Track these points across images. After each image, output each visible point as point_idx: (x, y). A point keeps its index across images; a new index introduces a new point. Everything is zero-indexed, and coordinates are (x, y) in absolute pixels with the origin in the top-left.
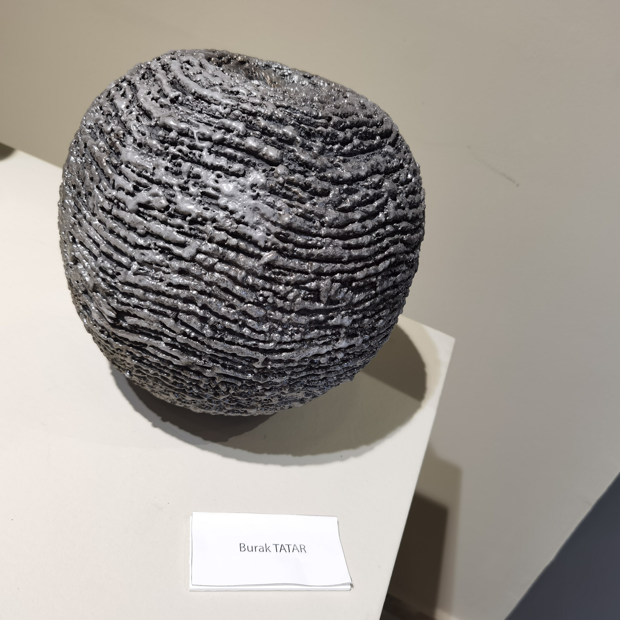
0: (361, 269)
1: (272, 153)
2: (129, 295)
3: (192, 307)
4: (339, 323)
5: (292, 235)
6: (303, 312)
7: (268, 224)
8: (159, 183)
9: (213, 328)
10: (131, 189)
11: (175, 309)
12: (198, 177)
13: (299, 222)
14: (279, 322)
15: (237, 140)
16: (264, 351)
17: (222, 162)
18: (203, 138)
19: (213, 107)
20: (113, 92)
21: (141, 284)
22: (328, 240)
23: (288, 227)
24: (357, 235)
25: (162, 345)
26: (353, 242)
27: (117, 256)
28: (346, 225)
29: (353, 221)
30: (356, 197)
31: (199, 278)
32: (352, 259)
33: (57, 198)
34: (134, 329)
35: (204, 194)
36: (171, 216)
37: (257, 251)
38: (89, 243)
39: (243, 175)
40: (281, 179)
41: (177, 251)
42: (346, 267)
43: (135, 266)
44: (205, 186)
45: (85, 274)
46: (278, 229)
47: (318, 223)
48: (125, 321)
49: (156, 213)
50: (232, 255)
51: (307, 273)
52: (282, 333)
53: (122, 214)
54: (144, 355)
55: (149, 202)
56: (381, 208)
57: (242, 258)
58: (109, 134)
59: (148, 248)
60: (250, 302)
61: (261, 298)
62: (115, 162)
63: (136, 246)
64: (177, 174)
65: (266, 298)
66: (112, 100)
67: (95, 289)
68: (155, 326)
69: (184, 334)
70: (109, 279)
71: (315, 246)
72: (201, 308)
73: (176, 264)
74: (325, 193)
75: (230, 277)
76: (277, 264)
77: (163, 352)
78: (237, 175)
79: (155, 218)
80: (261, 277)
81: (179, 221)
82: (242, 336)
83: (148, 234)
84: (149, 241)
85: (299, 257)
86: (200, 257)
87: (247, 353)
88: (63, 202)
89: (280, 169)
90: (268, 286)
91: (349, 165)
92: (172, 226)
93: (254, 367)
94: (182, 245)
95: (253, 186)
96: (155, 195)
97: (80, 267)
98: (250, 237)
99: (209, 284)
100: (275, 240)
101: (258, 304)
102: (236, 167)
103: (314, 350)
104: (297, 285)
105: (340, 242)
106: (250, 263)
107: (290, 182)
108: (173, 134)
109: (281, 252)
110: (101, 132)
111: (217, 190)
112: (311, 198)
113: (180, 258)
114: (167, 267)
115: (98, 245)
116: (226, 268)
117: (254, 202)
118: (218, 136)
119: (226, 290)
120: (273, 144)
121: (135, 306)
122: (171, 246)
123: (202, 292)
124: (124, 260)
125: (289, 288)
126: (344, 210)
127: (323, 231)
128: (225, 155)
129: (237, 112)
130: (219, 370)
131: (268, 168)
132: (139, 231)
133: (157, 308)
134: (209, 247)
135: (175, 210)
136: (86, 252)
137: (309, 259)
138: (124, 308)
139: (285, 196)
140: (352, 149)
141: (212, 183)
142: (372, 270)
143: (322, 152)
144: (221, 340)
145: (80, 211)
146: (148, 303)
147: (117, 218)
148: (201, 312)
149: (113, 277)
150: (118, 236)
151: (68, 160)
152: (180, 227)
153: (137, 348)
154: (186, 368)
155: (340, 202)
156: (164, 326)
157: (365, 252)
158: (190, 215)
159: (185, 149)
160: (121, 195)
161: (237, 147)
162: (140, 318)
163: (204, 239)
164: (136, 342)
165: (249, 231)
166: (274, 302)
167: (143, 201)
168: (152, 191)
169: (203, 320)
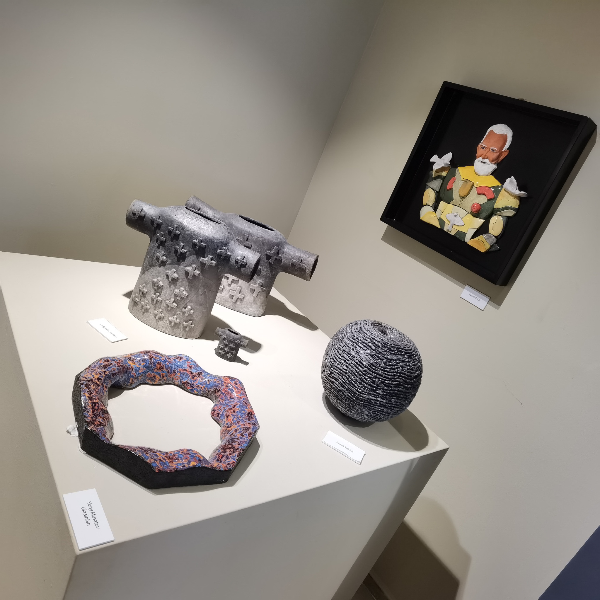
0: (387, 381)
1: (374, 348)
2: (334, 369)
3: (346, 375)
4: (379, 392)
5: (372, 366)
6: (370, 385)
7: (367, 362)
8: (348, 347)
9: (349, 381)
10: (343, 346)
11: (343, 375)
12: (356, 348)
13: (374, 364)
14: (364, 385)
15: (367, 343)
16: (359, 392)
17: (363, 346)
18: (361, 340)
19: (366, 335)
20: (348, 325)
21: (338, 367)
22: (380, 370)
23: (371, 364)
24: (388, 372)
25: (337, 383)
26: (386, 373)
27: (335, 359)
28: (386, 369)
29: (388, 368)
30: (390, 363)
31: (350, 369)
32: (385, 377)
33: (328, 345)
34: (333, 377)
35: (357, 352)
36: (349, 354)
37: (363, 367)
38: (330, 355)
39: (366, 350)
40: (373, 354)
41: (347, 362)
42: (383, 378)
43: (338, 363)
44: (357, 350)
45: (327, 362)
46: (369, 364)
47: (379, 366)
48: (331, 375)
49: (346, 352)
50: (358, 366)
51: (373, 376)
52: (364, 389)
53: (339, 351)
54: (333, 385)
55: (345, 350)
56: (397, 368)
57: (360, 367)
58: (343, 334)
59: (342, 359)
60: (358, 378)
61: (361, 378)
62: (342, 340)
63: (340, 358)
64: (353, 346)
65: (362, 378)
66: (347, 327)
67: (328, 366)
68: (337, 377)
69: (343, 381)
70: (332, 364)
71: (376, 370)
72: (348, 376)
73: (346, 364)
74: (382, 360)
75: (356, 370)
76: (367, 371)
77: (337, 385)
78: (364, 350)
79: (345, 353)
80: (363, 373)
81: (349, 355)
82: (355, 386)
83: (343, 356)
84: (343, 358)
85: (372, 371)
86: (351, 364)
87: (355, 391)
88: (329, 345)
89: (374, 352)
90: (363, 375)
91: (391, 356)
92: (348, 356)
93: (356, 396)
94: (348, 361)
95: (367, 353)
96: (347, 349)
97: (327, 360)
98: (363, 363)
99: (351, 371)
100: (368, 366)
101: (360, 379)
102: (365, 348)
103: (371, 397)
104: (370, 378)
105: (383, 372)
106: (361, 369)
107: (375, 355)
108: (355, 338)
109: (368, 369)
110: (342, 333)
111: (359, 352)
112: (379, 360)
113: (347, 363)
114: (344, 364)
115: (332, 356)
116: (356, 368)
117: (366, 356)
118: (363, 341)
119: (354, 373)
120: (375, 346)
121: (335, 372)
122: (346, 360)
123: (349, 372)
124: (336, 361)
125: (368, 378)
126: (387, 365)
127: (380, 368)
128: (364, 345)
129: (370, 337)
130: (348, 394)
131: (372, 350)
132: (341, 355)
133: (339, 373)
134: (353, 362)
135: (350, 353)
136: (329, 357)
137: (374, 373)
138: (332, 372)
139: (373, 357)
140: (394, 353)
141: (359, 350)
142: (391, 382)
143: (386, 351)
144: (350, 385)
145: (331, 348)
146: (338, 372)
147: (338, 352)
148: (348, 377)
149: (333, 364)
150: (337, 355)
151: (333, 337)
152: (349, 357)
153: (331, 383)
154: (340, 391)
155: (386, 363)
156: (339, 378)
157: (389, 377)
158: (352, 355)
159: (356, 341)
160: (341, 347)
161: (367, 344)
162: (335, 375)
163: (353, 361)
164: (332, 381)
165: (363, 362)
166: (364, 380)
167: (344, 349)
168: (347, 348)
169: (348, 379)
